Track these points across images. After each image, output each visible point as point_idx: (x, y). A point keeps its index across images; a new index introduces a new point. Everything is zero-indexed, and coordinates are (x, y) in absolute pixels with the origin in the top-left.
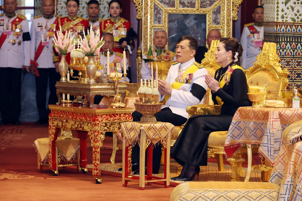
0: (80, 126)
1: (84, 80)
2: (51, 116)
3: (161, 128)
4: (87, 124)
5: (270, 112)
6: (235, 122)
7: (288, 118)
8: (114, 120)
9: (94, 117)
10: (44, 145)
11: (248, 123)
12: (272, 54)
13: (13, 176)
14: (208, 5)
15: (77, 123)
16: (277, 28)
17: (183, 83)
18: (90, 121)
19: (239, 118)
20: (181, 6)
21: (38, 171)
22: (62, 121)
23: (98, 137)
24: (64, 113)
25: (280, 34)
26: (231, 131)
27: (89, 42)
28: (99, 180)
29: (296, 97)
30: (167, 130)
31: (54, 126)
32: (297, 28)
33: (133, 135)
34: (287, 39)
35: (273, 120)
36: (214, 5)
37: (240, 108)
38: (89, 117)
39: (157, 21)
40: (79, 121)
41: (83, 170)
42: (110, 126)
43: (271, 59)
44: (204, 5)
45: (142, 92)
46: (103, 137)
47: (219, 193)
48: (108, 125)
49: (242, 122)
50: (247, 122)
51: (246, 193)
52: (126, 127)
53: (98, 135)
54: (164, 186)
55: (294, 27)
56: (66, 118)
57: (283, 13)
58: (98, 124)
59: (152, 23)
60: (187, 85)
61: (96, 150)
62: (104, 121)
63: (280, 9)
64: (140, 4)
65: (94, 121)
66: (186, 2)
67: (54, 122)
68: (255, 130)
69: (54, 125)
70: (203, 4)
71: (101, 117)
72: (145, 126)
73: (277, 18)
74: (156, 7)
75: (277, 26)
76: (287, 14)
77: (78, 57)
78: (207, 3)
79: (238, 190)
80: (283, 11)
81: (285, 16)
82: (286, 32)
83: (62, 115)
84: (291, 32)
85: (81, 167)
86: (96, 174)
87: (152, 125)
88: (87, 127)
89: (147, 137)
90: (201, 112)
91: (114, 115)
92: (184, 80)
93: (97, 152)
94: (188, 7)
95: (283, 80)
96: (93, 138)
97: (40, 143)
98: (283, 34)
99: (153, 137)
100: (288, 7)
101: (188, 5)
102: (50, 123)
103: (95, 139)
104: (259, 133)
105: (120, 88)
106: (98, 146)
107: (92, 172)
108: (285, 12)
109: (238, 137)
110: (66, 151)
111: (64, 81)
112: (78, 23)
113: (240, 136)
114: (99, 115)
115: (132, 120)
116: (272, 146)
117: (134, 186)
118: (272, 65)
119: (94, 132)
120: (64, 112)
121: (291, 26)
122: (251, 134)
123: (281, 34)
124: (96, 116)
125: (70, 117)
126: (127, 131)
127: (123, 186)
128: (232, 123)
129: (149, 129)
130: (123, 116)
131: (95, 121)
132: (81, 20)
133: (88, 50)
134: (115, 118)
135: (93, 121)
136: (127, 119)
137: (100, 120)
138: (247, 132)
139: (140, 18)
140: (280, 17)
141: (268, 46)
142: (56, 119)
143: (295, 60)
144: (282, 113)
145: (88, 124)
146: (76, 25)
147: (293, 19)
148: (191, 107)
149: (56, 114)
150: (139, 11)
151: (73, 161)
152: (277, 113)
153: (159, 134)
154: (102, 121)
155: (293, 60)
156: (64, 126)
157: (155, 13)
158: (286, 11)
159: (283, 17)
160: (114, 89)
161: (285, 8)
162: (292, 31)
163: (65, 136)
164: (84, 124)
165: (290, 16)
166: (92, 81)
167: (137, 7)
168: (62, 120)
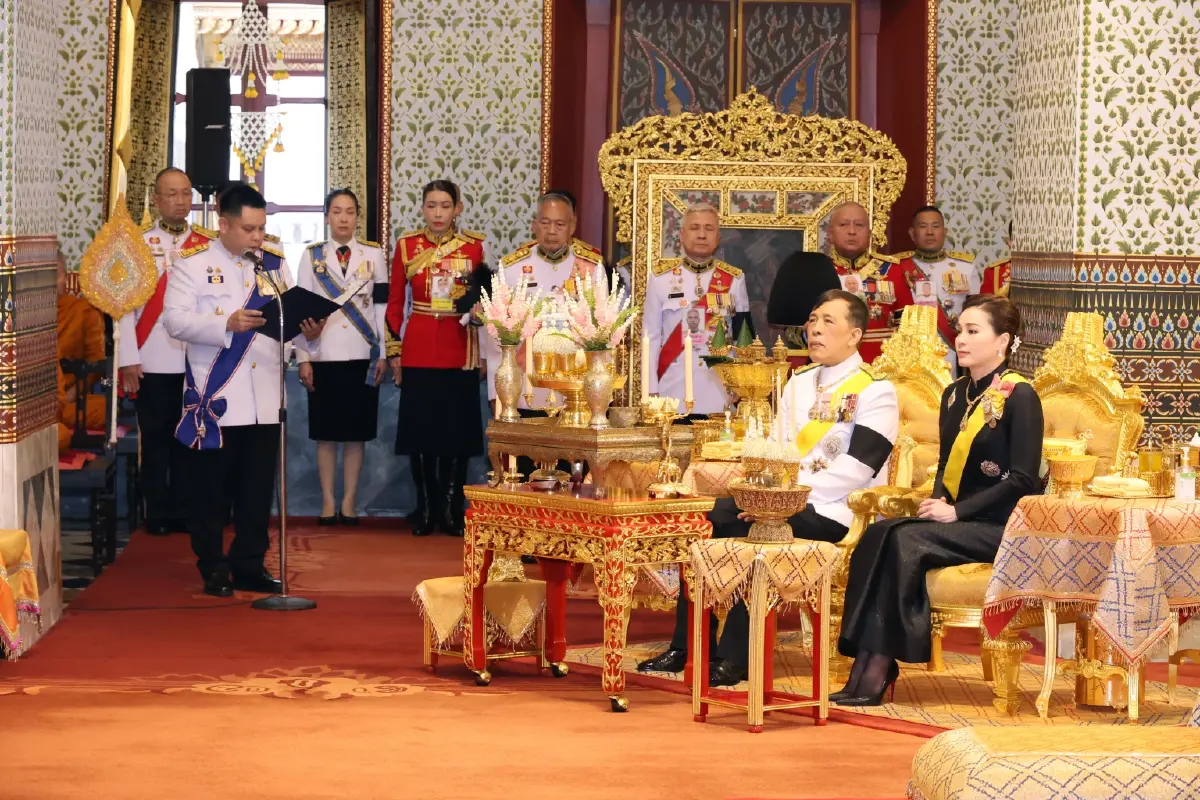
0: (562, 547)
1: (572, 418)
2: (469, 518)
3: (807, 558)
4: (584, 542)
5: (1122, 514)
6: (1011, 540)
7: (1170, 528)
8: (662, 531)
9: (609, 524)
10: (446, 597)
11: (1051, 543)
12: (1094, 346)
13: (365, 686)
14: (807, 205)
15: (555, 540)
16: (1078, 271)
17: (831, 420)
18: (597, 534)
19: (1024, 527)
20: (736, 208)
21: (424, 670)
22: (504, 533)
23: (620, 581)
24: (513, 510)
25: (1086, 287)
26: (1001, 565)
27: (593, 309)
28: (621, 702)
29: (1186, 469)
30: (822, 561)
31: (481, 545)
32: (1136, 271)
33: (729, 577)
34: (1107, 303)
35: (1134, 534)
36: (822, 206)
37: (1025, 499)
38: (593, 522)
39: (670, 249)
40: (562, 535)
41: (557, 667)
42: (650, 549)
43: (1091, 358)
44: (798, 206)
45: (755, 456)
46: (632, 580)
47: (1082, 765)
48: (647, 544)
49: (1032, 538)
50: (1047, 539)
51: (1162, 765)
52: (705, 554)
53: (620, 573)
54: (813, 721)
55: (1126, 269)
56: (520, 524)
57: (1096, 228)
58: (621, 543)
59: (659, 253)
60: (842, 426)
61: (615, 617)
62: (635, 534)
63: (1088, 219)
64: (625, 201)
65: (608, 534)
66: (749, 198)
67: (479, 534)
68: (1073, 563)
69: (479, 542)
70: (796, 202)
71: (628, 524)
72: (766, 551)
73: (1080, 244)
74: (669, 209)
75: (1078, 265)
76: (1109, 232)
77: (558, 351)
78: (804, 199)
79: (1135, 754)
80: (1096, 223)
81: (1103, 237)
82: (1104, 281)
83: (506, 517)
84: (1119, 281)
85: (550, 658)
86: (613, 684)
87: (786, 548)
88: (586, 550)
89: (772, 583)
90: (893, 510)
91: (661, 517)
92: (833, 413)
93: (616, 621)
94: (754, 210)
95: (1130, 417)
96: (607, 582)
97: (432, 593)
98: (1097, 287)
99: (787, 583)
100: (1111, 213)
101: (756, 205)
102: (469, 538)
103: (611, 585)
104: (1084, 571)
105: (674, 441)
106: (621, 607)
107: (600, 678)
108: (1102, 226)
109: (1020, 582)
110: (510, 617)
111: (511, 420)
112: (455, 252)
113: (1023, 578)
114: (621, 518)
115: (710, 532)
116: (1130, 609)
117: (725, 720)
118: (1095, 374)
119: (608, 567)
120: (512, 507)
121: (1119, 266)
122: (1060, 574)
123: (1091, 287)
124: (614, 521)
125: (531, 522)
126: (710, 563)
127: (696, 720)
128: (1003, 543)
129: (777, 559)
130: (686, 521)
131: (611, 536)
132: (462, 244)
133: (591, 332)
134: (663, 526)
135: (605, 535)
136: (697, 528)
137: (625, 531)
138: (1050, 569)
139: (625, 240)
140: (1087, 240)
141: (1078, 323)
142: (487, 527)
143: (1128, 360)
144: (1156, 515)
145: (590, 542)
146: (449, 257)
147: (1124, 246)
148: (861, 493)
149: (489, 512)
150: (624, 222)
151: (529, 643)
152: (1143, 514)
153: (801, 574)
154: (630, 534)
155: (1124, 361)
156: (513, 546)
157: (667, 227)
158: (1105, 222)
159: (1096, 241)
160: (659, 444)
161: (1102, 216)
162: (1122, 279)
163: (503, 573)
164: (575, 543)
165: (1115, 238)
166: (599, 422)
167: (617, 209)
168: (507, 530)
